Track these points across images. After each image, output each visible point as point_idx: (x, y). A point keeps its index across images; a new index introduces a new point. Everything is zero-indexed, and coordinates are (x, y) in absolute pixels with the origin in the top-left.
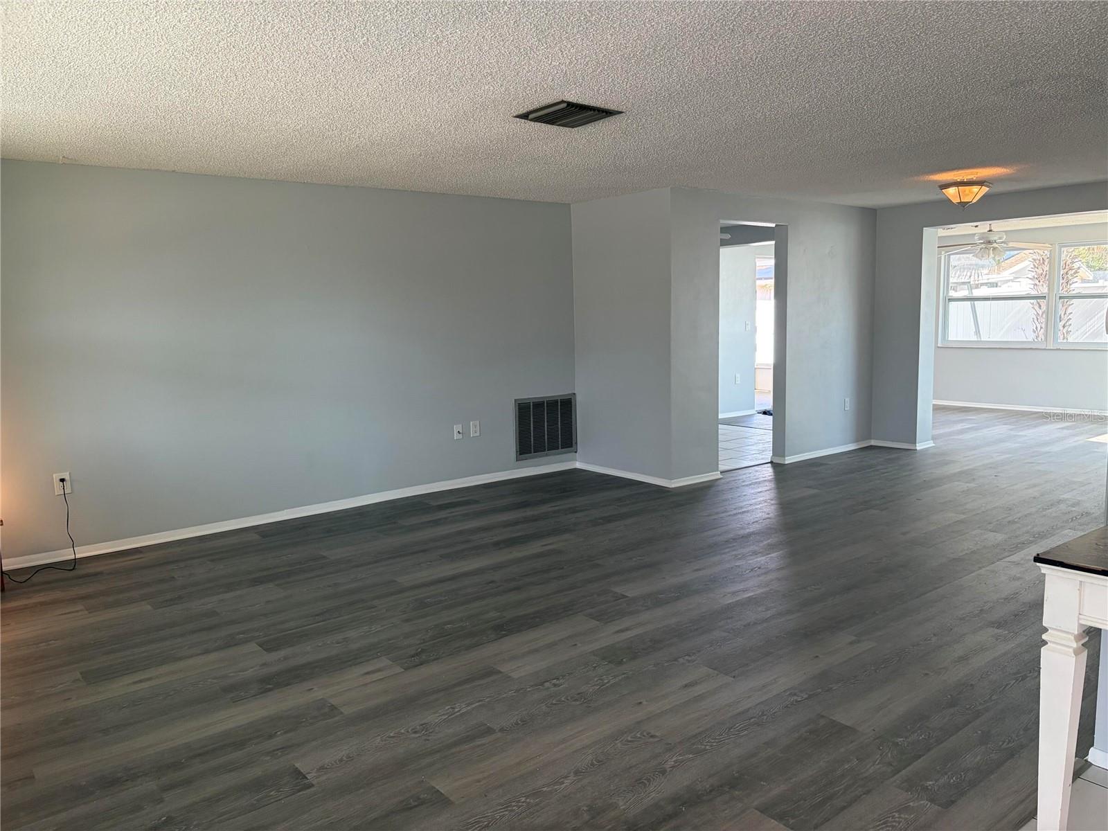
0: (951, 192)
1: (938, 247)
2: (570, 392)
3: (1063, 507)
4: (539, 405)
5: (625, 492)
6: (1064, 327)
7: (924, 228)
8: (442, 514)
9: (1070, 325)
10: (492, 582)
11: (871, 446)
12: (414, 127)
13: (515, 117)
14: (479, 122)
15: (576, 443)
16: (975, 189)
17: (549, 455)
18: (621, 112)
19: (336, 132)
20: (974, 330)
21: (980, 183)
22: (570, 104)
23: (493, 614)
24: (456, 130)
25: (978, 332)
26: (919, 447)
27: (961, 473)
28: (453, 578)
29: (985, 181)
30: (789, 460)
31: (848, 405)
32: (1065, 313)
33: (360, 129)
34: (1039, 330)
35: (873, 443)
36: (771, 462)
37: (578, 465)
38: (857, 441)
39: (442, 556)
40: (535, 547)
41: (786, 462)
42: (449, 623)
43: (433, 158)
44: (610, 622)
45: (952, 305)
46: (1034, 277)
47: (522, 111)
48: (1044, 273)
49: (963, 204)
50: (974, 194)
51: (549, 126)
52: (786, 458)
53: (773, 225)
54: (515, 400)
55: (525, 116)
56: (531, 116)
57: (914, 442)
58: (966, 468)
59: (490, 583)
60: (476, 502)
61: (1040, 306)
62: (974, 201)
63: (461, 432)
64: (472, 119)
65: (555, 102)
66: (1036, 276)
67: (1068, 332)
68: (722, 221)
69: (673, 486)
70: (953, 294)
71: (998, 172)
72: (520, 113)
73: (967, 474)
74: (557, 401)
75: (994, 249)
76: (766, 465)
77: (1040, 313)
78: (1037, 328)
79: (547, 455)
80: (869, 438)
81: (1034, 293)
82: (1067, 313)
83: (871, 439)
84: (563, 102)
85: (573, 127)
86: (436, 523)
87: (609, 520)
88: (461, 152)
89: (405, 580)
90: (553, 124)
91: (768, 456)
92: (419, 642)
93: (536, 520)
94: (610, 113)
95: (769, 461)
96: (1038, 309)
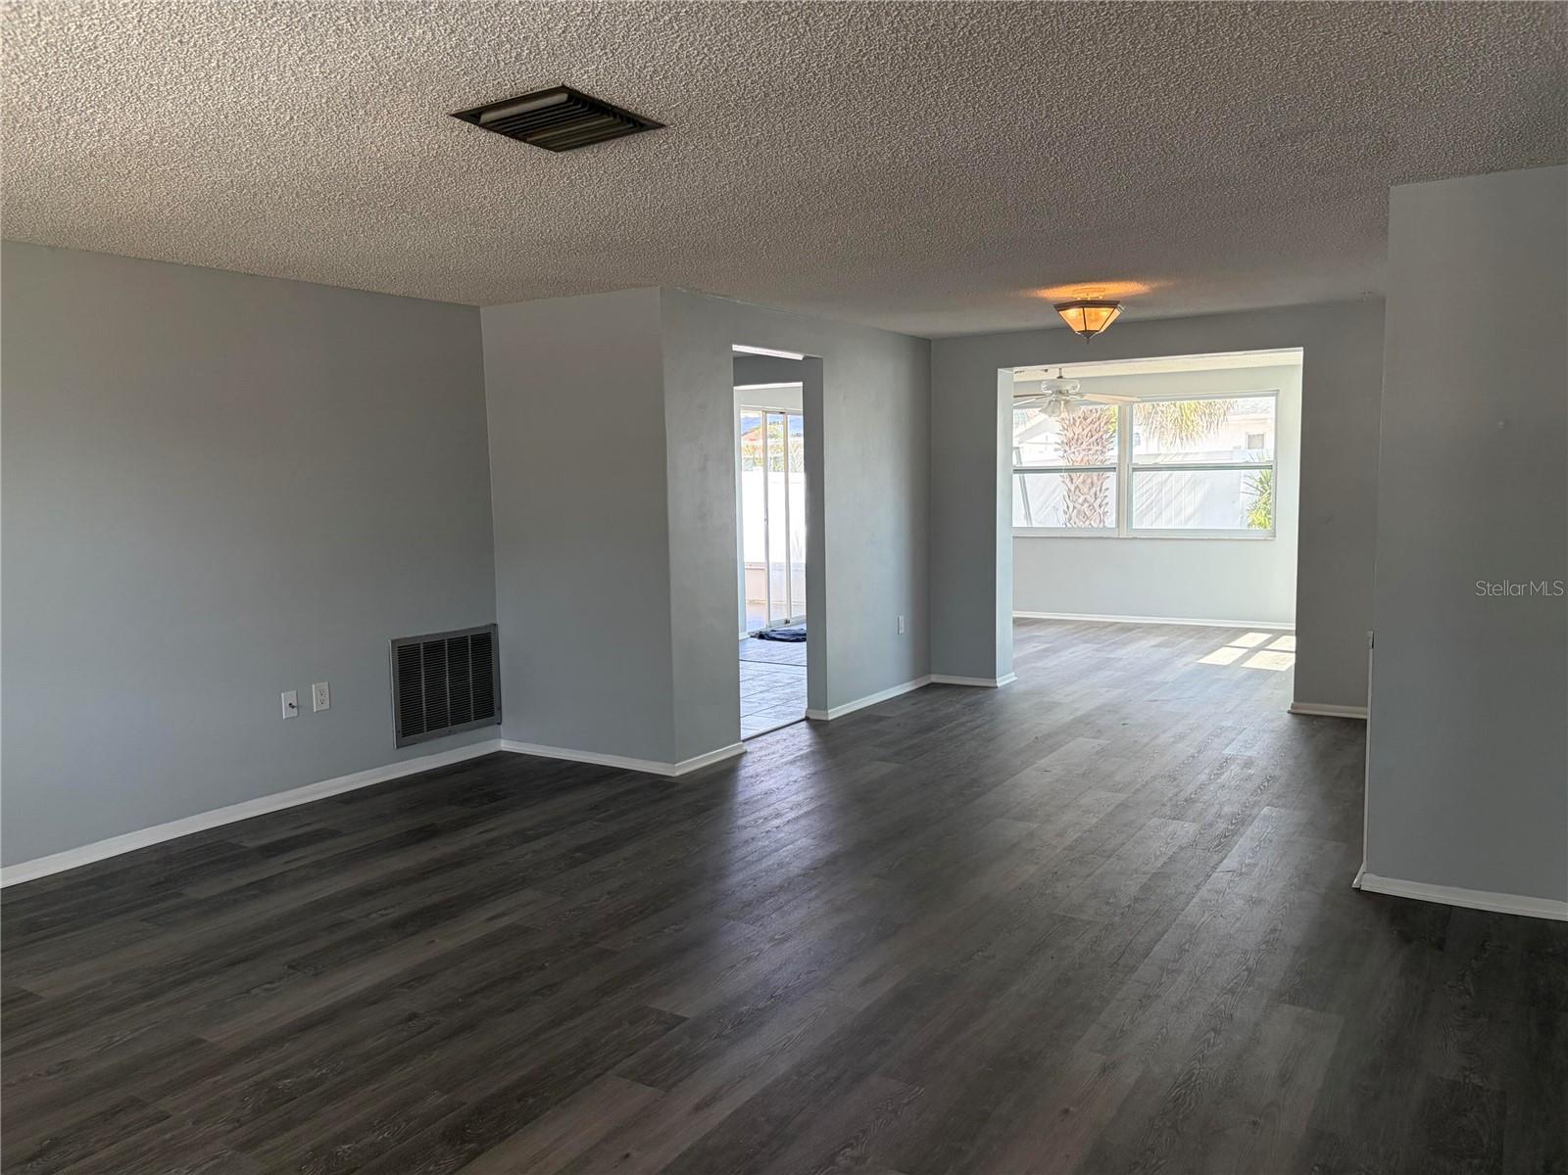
0: (1072, 315)
1: (1015, 397)
2: (488, 623)
3: (1235, 769)
4: (434, 648)
5: (598, 792)
6: (1100, 506)
7: (999, 370)
8: (275, 866)
9: (1107, 504)
10: (413, 1016)
11: (932, 683)
12: (231, 116)
13: (453, 115)
14: (375, 119)
15: (500, 709)
16: (1104, 312)
17: (455, 733)
18: (662, 126)
19: (47, 114)
20: (1024, 513)
21: (1111, 304)
22: (575, 97)
23: (436, 1100)
24: (320, 134)
26: (1000, 682)
27: (1078, 721)
28: (328, 1017)
29: (1118, 302)
30: (834, 713)
31: (902, 625)
32: (1101, 490)
33: (106, 111)
34: (1071, 510)
35: (934, 679)
36: (807, 719)
37: (505, 745)
38: (914, 677)
39: (293, 966)
40: (474, 926)
41: (830, 718)
42: (344, 1137)
43: (255, 194)
44: (674, 1084)
46: (1063, 442)
47: (473, 102)
48: (1076, 437)
49: (1087, 333)
50: (1102, 319)
51: (513, 143)
52: (829, 711)
53: (799, 357)
54: (393, 642)
55: (472, 116)
56: (486, 117)
57: (993, 676)
58: (1079, 713)
59: (410, 1020)
60: (333, 834)
61: (1072, 480)
62: (1102, 330)
63: (294, 704)
64: (361, 112)
65: (546, 88)
66: (1065, 441)
68: (736, 348)
69: (678, 774)
71: (1135, 289)
72: (467, 107)
73: (1085, 723)
74: (465, 639)
75: (1067, 402)
76: (802, 723)
77: (1073, 489)
78: (1068, 507)
79: (450, 733)
80: (928, 672)
81: (1062, 463)
82: (1103, 489)
83: (930, 673)
84: (563, 89)
85: (557, 149)
86: (263, 888)
87: (594, 850)
88: (318, 187)
89: (226, 1034)
90: (523, 140)
91: (801, 708)
92: (229, 1127)
93: (460, 864)
94: (642, 125)
95: (804, 717)
96: (1069, 484)
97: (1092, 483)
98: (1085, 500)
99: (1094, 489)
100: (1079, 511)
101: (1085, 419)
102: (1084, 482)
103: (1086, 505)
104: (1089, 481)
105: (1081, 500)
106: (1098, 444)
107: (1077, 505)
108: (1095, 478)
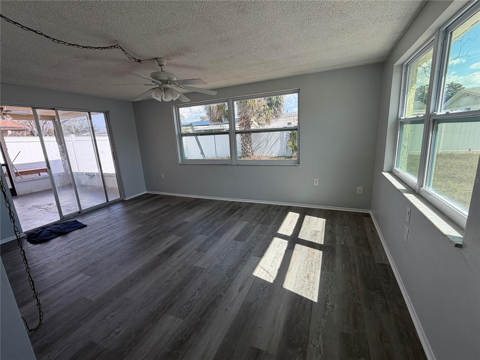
20: (200, 152)
25: (202, 153)
32: (250, 138)
45: (184, 138)
67: (251, 144)
70: (183, 131)
96: (241, 136)
97: (247, 136)
98: (246, 141)
99: (248, 138)
100: (244, 144)
101: (244, 118)
102: (245, 136)
103: (246, 142)
104: (246, 135)
105: (245, 141)
106: (248, 125)
107: (244, 142)
108: (248, 135)
